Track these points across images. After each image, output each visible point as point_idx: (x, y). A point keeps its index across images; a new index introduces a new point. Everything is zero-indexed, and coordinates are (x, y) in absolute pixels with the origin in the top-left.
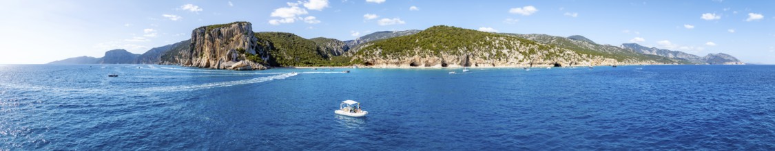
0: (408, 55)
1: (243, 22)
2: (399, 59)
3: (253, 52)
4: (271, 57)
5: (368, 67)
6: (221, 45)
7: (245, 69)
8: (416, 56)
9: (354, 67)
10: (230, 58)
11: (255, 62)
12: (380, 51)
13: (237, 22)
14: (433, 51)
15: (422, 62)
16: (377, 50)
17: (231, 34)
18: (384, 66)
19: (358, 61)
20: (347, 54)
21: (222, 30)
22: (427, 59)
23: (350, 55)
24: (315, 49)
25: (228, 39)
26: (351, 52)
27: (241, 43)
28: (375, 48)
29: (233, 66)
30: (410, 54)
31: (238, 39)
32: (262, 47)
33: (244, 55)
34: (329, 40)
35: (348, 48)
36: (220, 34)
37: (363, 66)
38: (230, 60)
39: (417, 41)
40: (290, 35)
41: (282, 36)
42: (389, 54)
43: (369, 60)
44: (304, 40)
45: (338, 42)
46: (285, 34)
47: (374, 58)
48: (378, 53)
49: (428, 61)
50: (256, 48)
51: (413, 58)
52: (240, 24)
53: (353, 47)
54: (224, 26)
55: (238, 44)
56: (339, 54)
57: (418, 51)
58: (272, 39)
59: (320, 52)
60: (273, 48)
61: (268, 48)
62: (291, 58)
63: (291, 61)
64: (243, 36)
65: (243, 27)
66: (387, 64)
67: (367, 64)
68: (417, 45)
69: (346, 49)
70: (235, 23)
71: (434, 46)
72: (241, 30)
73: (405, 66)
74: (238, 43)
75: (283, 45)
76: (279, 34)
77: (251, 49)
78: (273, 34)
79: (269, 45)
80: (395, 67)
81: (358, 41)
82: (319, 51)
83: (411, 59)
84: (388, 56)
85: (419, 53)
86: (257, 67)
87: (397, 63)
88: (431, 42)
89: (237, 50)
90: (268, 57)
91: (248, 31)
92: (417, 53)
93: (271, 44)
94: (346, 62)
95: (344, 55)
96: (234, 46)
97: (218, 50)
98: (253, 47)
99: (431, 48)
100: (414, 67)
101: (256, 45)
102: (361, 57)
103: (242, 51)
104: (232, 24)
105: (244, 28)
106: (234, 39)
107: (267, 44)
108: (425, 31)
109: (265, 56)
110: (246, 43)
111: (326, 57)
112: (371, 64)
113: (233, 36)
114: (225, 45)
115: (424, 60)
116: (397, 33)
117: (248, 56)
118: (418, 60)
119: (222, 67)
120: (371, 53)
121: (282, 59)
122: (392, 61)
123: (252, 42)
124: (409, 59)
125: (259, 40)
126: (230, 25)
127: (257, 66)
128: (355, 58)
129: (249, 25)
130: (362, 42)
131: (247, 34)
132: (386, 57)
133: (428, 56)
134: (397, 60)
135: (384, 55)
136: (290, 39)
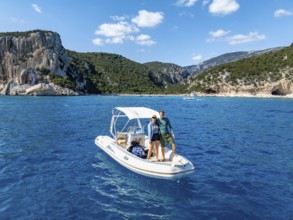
0: (269, 79)
1: (47, 32)
2: (255, 85)
3: (63, 73)
4: (90, 82)
5: (210, 95)
6: (14, 62)
7: (44, 94)
8: (283, 81)
9: (192, 95)
10: (26, 80)
11: (63, 86)
12: (227, 74)
13: (38, 31)
15: (292, 88)
16: (223, 73)
17: (28, 47)
18: (233, 94)
19: (198, 88)
20: (186, 81)
21: (15, 40)
23: (189, 82)
24: (147, 74)
25: (25, 53)
26: (191, 78)
27: (45, 60)
28: (220, 70)
29: (28, 91)
30: (271, 76)
31: (39, 54)
32: (76, 69)
33: (48, 77)
34: (165, 65)
35: (188, 74)
36: (11, 45)
37: (204, 94)
38: (26, 82)
39: (286, 58)
40: (116, 57)
41: (106, 58)
42: (240, 78)
43: (212, 87)
44: (133, 63)
45: (176, 67)
46: (110, 55)
47: (219, 84)
48: (224, 77)
50: (68, 69)
51: (277, 83)
52: (43, 33)
53: (195, 73)
54: (17, 34)
55: (40, 61)
56: (176, 81)
57: (287, 72)
58: (93, 60)
59: (154, 79)
60: (94, 72)
61: (86, 71)
62: (116, 84)
63: (115, 87)
64: (47, 51)
65: (47, 38)
66: (237, 91)
67: (210, 91)
68: (285, 65)
69: (185, 75)
70: (35, 31)
72: (45, 43)
73: (265, 95)
75: (107, 68)
76: (102, 54)
77: (59, 70)
78: (95, 54)
79: (88, 68)
80: (248, 95)
81: (201, 66)
82: (151, 78)
83: (274, 84)
84: (239, 81)
85: (287, 76)
86: (64, 93)
87: (251, 91)
89: (38, 69)
90: (85, 81)
92: (284, 75)
93: (92, 67)
94: (183, 90)
95: (183, 83)
96: (35, 65)
97: (9, 70)
98: (62, 68)
100: (278, 96)
101: (67, 65)
102: (201, 82)
103: (45, 72)
104: (30, 32)
105: (50, 40)
106: (34, 54)
107: (86, 66)
109: (81, 80)
110: (51, 61)
111: (160, 85)
112: (214, 92)
113: (32, 50)
114: (20, 62)
116: (253, 53)
117: (53, 78)
118: (285, 86)
119: (12, 92)
120: (214, 76)
122: (244, 87)
123: (61, 61)
124: (270, 85)
125: (75, 60)
126: (27, 34)
127: (66, 91)
128: (194, 84)
129: (56, 36)
130: (205, 67)
131: (52, 48)
132: (236, 82)
134: (252, 87)
135: (233, 80)
136: (117, 62)
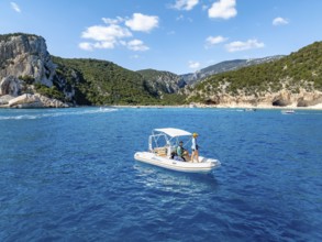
0: (269, 89)
2: (256, 96)
3: (49, 82)
4: (78, 91)
5: (210, 106)
7: (30, 106)
8: (283, 91)
9: (191, 106)
10: (7, 90)
11: (50, 97)
12: (227, 84)
13: (20, 34)
14: (312, 83)
15: (292, 99)
16: (223, 83)
18: (233, 105)
19: (197, 99)
20: (183, 91)
22: (301, 94)
23: (186, 92)
24: (141, 83)
25: (4, 59)
26: (189, 88)
27: (28, 67)
28: (220, 80)
29: (11, 102)
30: (272, 86)
31: (21, 61)
32: (63, 78)
33: (32, 87)
34: (160, 73)
35: (185, 83)
37: (203, 105)
38: (7, 93)
39: (286, 67)
40: (106, 64)
41: (96, 65)
42: (241, 89)
43: (212, 97)
44: (126, 71)
45: (172, 76)
46: (101, 62)
47: (219, 94)
48: (224, 87)
49: (302, 98)
50: (54, 77)
51: (278, 94)
52: (25, 37)
53: (191, 82)
55: (23, 69)
56: (173, 91)
57: (287, 83)
58: (80, 67)
59: (148, 88)
60: (82, 81)
61: (74, 79)
62: (107, 94)
63: (107, 98)
64: (30, 58)
65: (31, 42)
66: (237, 102)
67: (209, 102)
68: (285, 75)
69: (182, 84)
70: (16, 35)
71: (314, 74)
72: (28, 48)
73: (265, 105)
74: (21, 66)
75: (96, 76)
76: (91, 61)
77: (45, 78)
78: (83, 61)
79: (75, 76)
80: (249, 106)
81: (198, 75)
82: (146, 87)
83: (274, 95)
84: (239, 91)
85: (287, 86)
86: (52, 104)
87: (252, 102)
88: (310, 69)
89: (20, 78)
90: (73, 91)
91: (39, 49)
92: (284, 86)
93: (80, 75)
94: (181, 101)
95: (179, 92)
96: (16, 72)
98: (48, 76)
99: (310, 78)
100: (278, 107)
101: (53, 73)
102: (201, 92)
103: (29, 81)
104: (10, 35)
105: (34, 45)
106: (15, 61)
107: (74, 74)
108: (300, 51)
109: (69, 90)
110: (36, 69)
111: (155, 95)
112: (214, 103)
113: (13, 56)
115: (297, 96)
116: (252, 62)
117: (38, 88)
118: (285, 97)
120: (214, 86)
121: (95, 95)
122: (245, 98)
123: (47, 68)
124: (270, 95)
125: (61, 67)
127: (53, 102)
128: (193, 94)
129: (41, 41)
130: (203, 76)
131: (37, 54)
132: (236, 92)
133: (303, 90)
134: (252, 97)
135: (233, 90)
136: (107, 69)
